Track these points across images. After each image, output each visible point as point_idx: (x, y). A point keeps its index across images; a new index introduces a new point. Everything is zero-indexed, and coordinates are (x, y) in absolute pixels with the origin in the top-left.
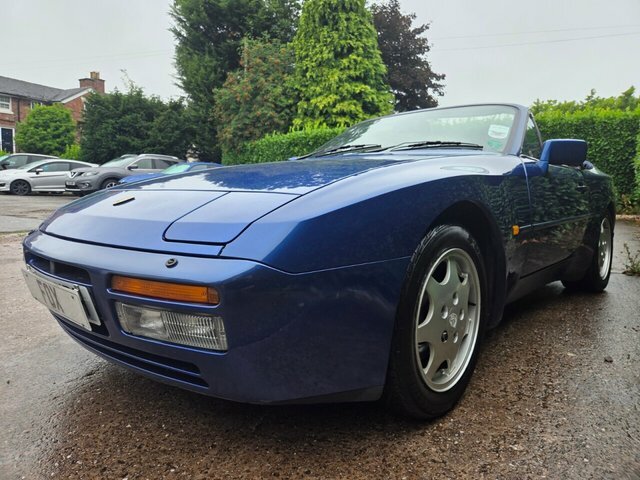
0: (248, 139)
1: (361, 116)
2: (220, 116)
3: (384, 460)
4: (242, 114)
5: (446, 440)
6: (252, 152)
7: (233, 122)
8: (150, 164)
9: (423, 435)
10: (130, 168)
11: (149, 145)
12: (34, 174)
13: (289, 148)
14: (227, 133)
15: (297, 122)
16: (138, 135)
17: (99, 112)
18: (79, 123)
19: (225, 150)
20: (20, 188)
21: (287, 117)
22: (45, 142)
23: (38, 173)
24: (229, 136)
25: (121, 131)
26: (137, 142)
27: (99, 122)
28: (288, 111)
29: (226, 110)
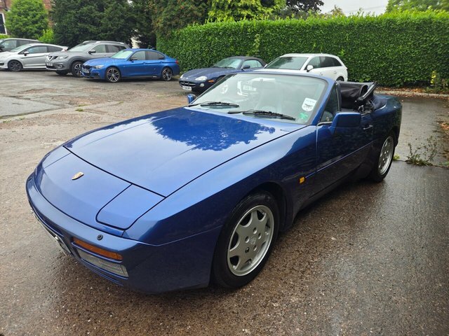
0: (175, 27)
1: (259, 9)
2: (153, 8)
3: (210, 312)
4: (170, 7)
5: (243, 299)
6: (178, 38)
7: (163, 14)
8: (104, 49)
9: (233, 296)
10: (90, 53)
11: (102, 31)
12: (23, 56)
13: (204, 37)
14: (159, 22)
15: (211, 13)
16: (94, 24)
17: (63, 4)
18: (50, 12)
19: (158, 36)
20: (15, 66)
21: (204, 10)
22: (27, 27)
23: (25, 55)
24: (161, 25)
25: (80, 20)
26: (93, 29)
27: (64, 12)
28: (205, 5)
29: (158, 3)
